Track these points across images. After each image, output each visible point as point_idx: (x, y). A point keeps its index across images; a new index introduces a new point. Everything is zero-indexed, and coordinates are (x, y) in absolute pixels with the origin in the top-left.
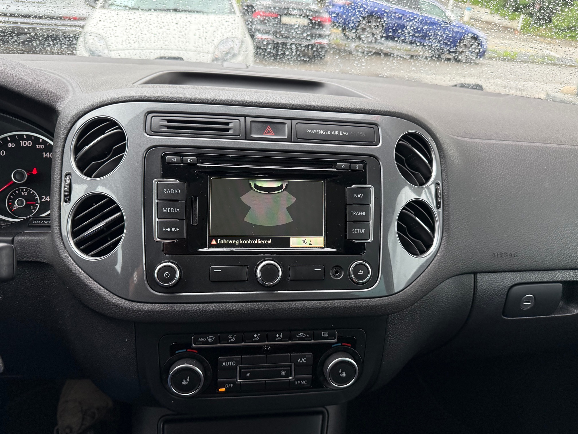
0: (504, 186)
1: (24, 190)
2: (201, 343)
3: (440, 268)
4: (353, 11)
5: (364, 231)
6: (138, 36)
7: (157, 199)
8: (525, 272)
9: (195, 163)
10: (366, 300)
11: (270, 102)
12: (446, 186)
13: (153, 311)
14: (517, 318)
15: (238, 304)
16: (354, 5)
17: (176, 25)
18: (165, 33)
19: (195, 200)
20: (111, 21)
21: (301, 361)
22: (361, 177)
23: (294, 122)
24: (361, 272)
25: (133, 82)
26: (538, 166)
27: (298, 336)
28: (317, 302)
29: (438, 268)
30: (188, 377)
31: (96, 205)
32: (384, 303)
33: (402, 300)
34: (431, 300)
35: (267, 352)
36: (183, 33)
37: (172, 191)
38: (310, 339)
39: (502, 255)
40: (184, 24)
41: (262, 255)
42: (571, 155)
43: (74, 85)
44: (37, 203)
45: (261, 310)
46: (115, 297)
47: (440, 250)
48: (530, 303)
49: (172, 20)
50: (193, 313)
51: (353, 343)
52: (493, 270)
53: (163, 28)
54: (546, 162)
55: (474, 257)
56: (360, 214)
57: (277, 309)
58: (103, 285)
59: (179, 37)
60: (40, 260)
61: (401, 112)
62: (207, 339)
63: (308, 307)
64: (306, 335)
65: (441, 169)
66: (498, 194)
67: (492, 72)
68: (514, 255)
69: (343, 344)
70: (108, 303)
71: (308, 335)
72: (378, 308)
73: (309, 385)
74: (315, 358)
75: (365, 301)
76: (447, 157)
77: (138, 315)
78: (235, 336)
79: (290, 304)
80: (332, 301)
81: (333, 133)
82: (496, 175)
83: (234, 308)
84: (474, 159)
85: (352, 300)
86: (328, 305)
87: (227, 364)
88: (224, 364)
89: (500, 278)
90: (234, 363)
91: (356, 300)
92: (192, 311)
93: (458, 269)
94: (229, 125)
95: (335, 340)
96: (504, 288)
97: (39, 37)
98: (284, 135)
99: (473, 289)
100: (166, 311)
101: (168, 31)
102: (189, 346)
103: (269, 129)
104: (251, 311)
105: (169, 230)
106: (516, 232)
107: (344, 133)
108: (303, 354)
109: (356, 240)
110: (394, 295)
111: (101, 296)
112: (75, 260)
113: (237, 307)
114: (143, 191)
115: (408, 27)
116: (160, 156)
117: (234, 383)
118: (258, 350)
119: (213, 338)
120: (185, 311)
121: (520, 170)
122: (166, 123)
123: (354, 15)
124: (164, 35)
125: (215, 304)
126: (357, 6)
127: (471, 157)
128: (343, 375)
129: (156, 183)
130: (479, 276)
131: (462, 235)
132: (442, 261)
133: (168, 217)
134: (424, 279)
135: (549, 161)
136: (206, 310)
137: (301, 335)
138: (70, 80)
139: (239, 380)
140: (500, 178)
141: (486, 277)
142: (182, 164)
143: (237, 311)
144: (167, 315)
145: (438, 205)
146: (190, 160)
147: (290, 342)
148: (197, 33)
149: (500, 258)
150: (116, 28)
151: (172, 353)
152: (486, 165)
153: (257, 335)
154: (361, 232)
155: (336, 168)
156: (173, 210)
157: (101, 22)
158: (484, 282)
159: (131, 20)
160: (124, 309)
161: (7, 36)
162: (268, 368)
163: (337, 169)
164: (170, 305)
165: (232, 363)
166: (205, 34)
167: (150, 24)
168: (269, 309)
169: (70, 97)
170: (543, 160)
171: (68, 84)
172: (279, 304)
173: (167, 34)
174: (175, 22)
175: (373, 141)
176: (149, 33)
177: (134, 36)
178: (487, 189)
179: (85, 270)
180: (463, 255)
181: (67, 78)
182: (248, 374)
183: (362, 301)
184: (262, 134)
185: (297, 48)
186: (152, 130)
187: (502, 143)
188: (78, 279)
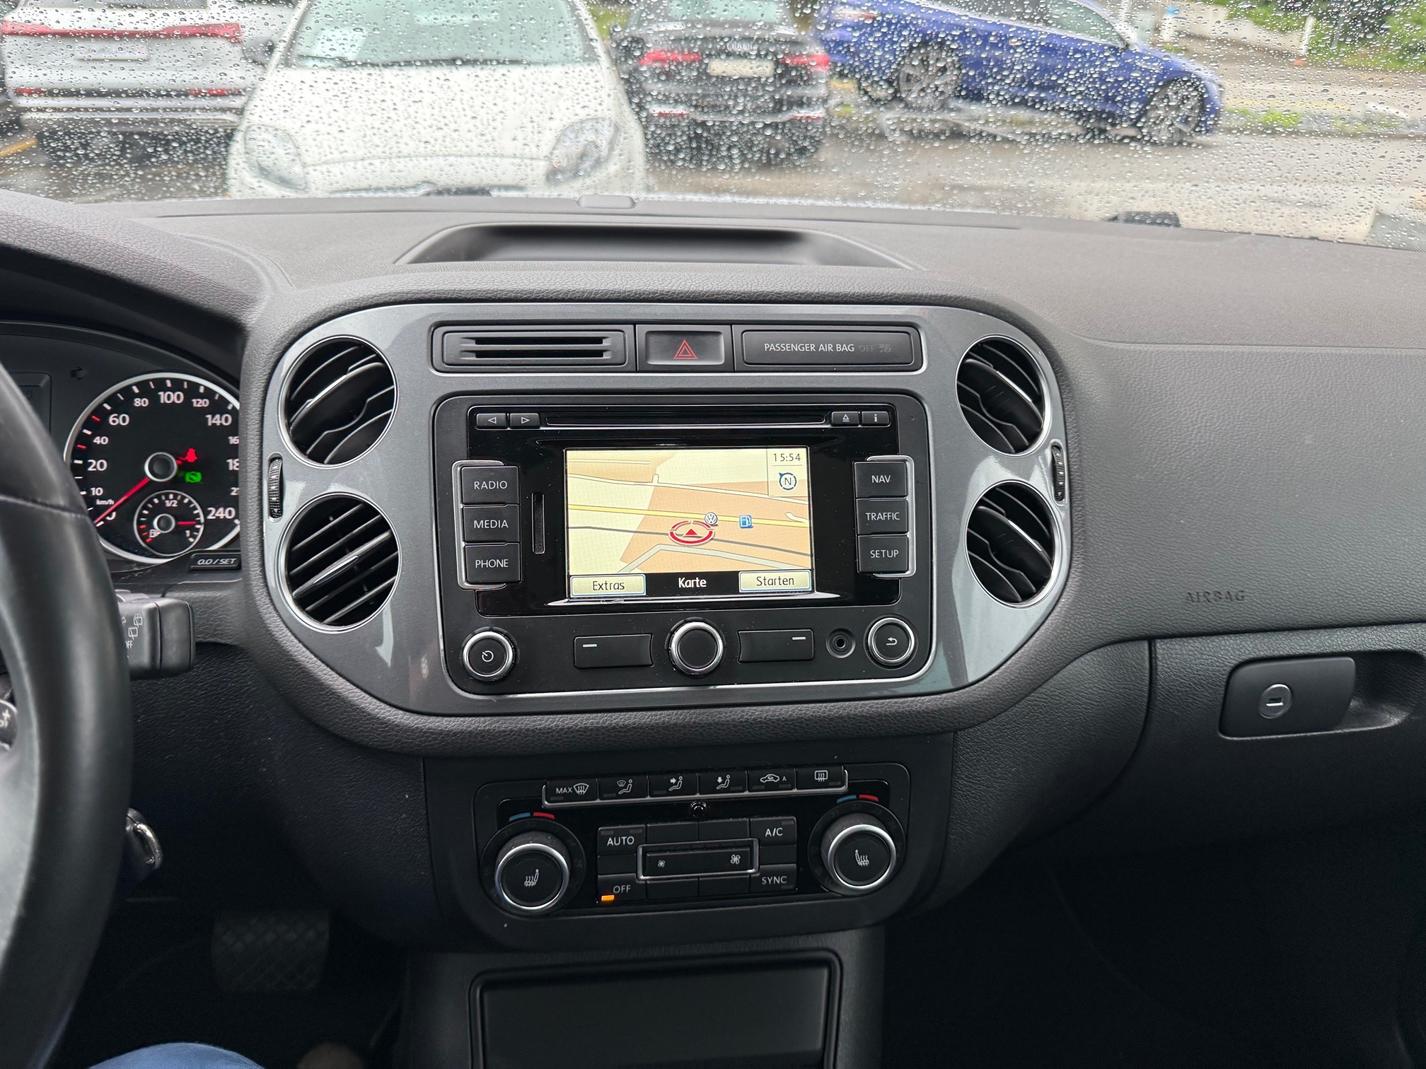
0: (1209, 445)
1: (171, 496)
2: (562, 798)
3: (1068, 628)
4: (863, 69)
5: (895, 553)
6: (391, 148)
7: (462, 503)
8: (1265, 635)
9: (536, 424)
10: (906, 699)
11: (686, 289)
12: (1075, 451)
13: (462, 732)
14: (1254, 738)
15: (635, 713)
16: (866, 56)
17: (473, 121)
18: (448, 140)
19: (538, 501)
20: (331, 121)
21: (772, 833)
22: (886, 440)
23: (738, 329)
24: (893, 641)
25: (393, 259)
26: (1288, 397)
27: (764, 780)
28: (800, 706)
29: (1064, 629)
30: (537, 871)
31: (334, 519)
32: (946, 705)
33: (984, 699)
34: (1051, 701)
35: (700, 815)
36: (488, 137)
37: (492, 485)
38: (790, 786)
39: (1209, 597)
40: (490, 117)
41: (681, 611)
42: (1366, 369)
43: (269, 269)
44: (199, 523)
45: (684, 726)
46: (383, 705)
47: (1067, 589)
48: (1281, 704)
49: (464, 110)
50: (543, 733)
51: (883, 793)
52: (1189, 631)
53: (445, 128)
54: (1307, 388)
55: (1145, 603)
56: (886, 518)
57: (717, 723)
58: (357, 683)
59: (480, 146)
60: (219, 640)
61: (968, 296)
62: (573, 789)
63: (781, 717)
64: (781, 778)
65: (1064, 414)
66: (1195, 464)
67: (1196, 185)
68: (1236, 596)
69: (861, 796)
70: (368, 719)
71: (784, 779)
72: (934, 717)
73: (791, 887)
74: (803, 828)
75: (902, 703)
76: (1074, 387)
77: (430, 741)
78: (630, 781)
79: (743, 711)
80: (833, 704)
81: (822, 348)
82: (1191, 422)
83: (626, 723)
84: (1140, 389)
85: (876, 701)
86: (824, 712)
87: (617, 842)
88: (610, 842)
89: (1208, 649)
90: (631, 840)
91: (883, 701)
92: (540, 729)
93: (1109, 629)
94: (602, 343)
95: (844, 789)
96: (1219, 671)
97: (177, 163)
98: (718, 358)
99: (1147, 675)
100: (488, 730)
101: (455, 135)
102: (536, 806)
103: (685, 347)
104: (663, 728)
105: (488, 564)
106: (1239, 545)
107: (846, 348)
108: (775, 818)
109: (879, 573)
110: (967, 689)
111: (354, 705)
112: (297, 634)
113: (632, 721)
114: (432, 486)
115: (991, 97)
116: (464, 414)
117: (632, 882)
118: (679, 811)
119: (586, 787)
120: (528, 730)
121: (1245, 409)
122: (473, 345)
123: (867, 78)
124: (447, 144)
125: (588, 715)
126: (872, 58)
127: (1132, 384)
128: (863, 862)
129: (459, 469)
130: (1160, 646)
131: (1116, 556)
132: (1072, 612)
133: (486, 539)
134: (1033, 654)
135: (1314, 386)
136: (569, 728)
137: (770, 778)
138: (260, 260)
139: (642, 877)
140: (1199, 428)
141: (1177, 647)
142: (509, 429)
143: (633, 728)
144: (490, 739)
145: (1060, 493)
146: (524, 418)
147: (747, 793)
148: (520, 135)
149: (1204, 604)
150: (342, 134)
151: (503, 821)
152: (1166, 402)
153: (678, 780)
154: (890, 555)
155: (830, 423)
156: (494, 524)
157: (310, 124)
158: (1172, 660)
159: (374, 117)
160: (401, 729)
161: (108, 164)
162: (702, 849)
163: (833, 425)
164: (496, 718)
165: (626, 840)
166: (536, 137)
167: (417, 123)
168: (699, 724)
169: (267, 297)
170: (1300, 383)
171: (257, 268)
172: (720, 713)
173: (453, 140)
174: (470, 114)
175: (909, 361)
176: (415, 141)
177: (380, 149)
178: (1170, 454)
179: (318, 653)
180: (1119, 599)
181: (253, 255)
182: (661, 864)
183: (896, 703)
184: (671, 358)
185: (743, 155)
186: (445, 360)
187: (1205, 350)
188: (304, 672)
